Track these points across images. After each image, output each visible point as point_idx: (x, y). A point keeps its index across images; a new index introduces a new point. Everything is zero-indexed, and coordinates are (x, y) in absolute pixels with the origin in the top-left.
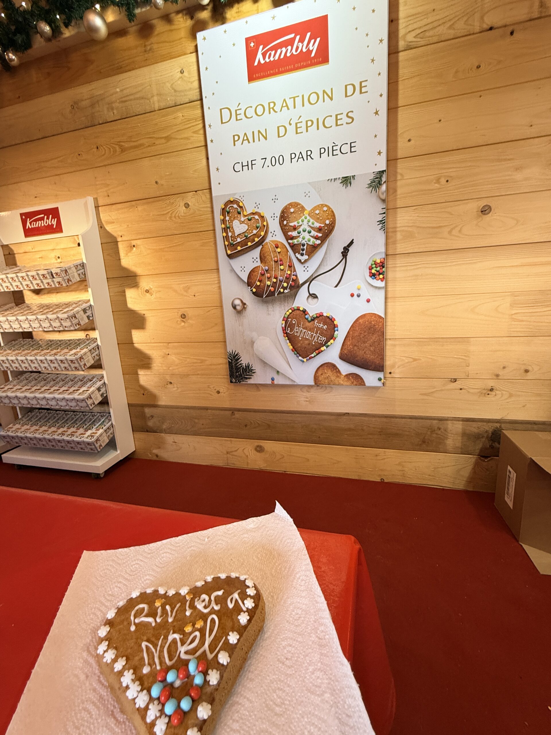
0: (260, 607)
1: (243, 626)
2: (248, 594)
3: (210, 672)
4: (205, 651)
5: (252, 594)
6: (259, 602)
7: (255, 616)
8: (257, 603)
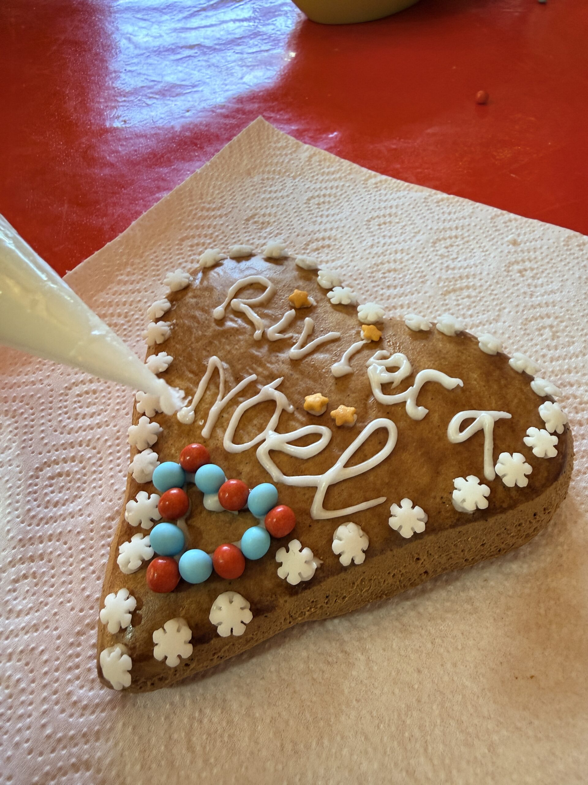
0: (541, 500)
1: (454, 511)
2: (527, 441)
3: (295, 545)
4: (314, 489)
5: (537, 452)
6: (545, 486)
7: (510, 513)
8: (537, 484)
